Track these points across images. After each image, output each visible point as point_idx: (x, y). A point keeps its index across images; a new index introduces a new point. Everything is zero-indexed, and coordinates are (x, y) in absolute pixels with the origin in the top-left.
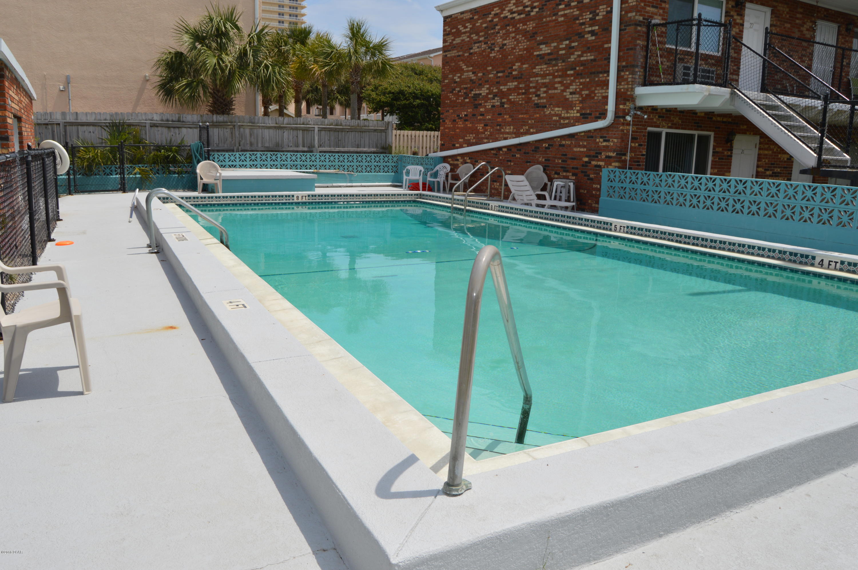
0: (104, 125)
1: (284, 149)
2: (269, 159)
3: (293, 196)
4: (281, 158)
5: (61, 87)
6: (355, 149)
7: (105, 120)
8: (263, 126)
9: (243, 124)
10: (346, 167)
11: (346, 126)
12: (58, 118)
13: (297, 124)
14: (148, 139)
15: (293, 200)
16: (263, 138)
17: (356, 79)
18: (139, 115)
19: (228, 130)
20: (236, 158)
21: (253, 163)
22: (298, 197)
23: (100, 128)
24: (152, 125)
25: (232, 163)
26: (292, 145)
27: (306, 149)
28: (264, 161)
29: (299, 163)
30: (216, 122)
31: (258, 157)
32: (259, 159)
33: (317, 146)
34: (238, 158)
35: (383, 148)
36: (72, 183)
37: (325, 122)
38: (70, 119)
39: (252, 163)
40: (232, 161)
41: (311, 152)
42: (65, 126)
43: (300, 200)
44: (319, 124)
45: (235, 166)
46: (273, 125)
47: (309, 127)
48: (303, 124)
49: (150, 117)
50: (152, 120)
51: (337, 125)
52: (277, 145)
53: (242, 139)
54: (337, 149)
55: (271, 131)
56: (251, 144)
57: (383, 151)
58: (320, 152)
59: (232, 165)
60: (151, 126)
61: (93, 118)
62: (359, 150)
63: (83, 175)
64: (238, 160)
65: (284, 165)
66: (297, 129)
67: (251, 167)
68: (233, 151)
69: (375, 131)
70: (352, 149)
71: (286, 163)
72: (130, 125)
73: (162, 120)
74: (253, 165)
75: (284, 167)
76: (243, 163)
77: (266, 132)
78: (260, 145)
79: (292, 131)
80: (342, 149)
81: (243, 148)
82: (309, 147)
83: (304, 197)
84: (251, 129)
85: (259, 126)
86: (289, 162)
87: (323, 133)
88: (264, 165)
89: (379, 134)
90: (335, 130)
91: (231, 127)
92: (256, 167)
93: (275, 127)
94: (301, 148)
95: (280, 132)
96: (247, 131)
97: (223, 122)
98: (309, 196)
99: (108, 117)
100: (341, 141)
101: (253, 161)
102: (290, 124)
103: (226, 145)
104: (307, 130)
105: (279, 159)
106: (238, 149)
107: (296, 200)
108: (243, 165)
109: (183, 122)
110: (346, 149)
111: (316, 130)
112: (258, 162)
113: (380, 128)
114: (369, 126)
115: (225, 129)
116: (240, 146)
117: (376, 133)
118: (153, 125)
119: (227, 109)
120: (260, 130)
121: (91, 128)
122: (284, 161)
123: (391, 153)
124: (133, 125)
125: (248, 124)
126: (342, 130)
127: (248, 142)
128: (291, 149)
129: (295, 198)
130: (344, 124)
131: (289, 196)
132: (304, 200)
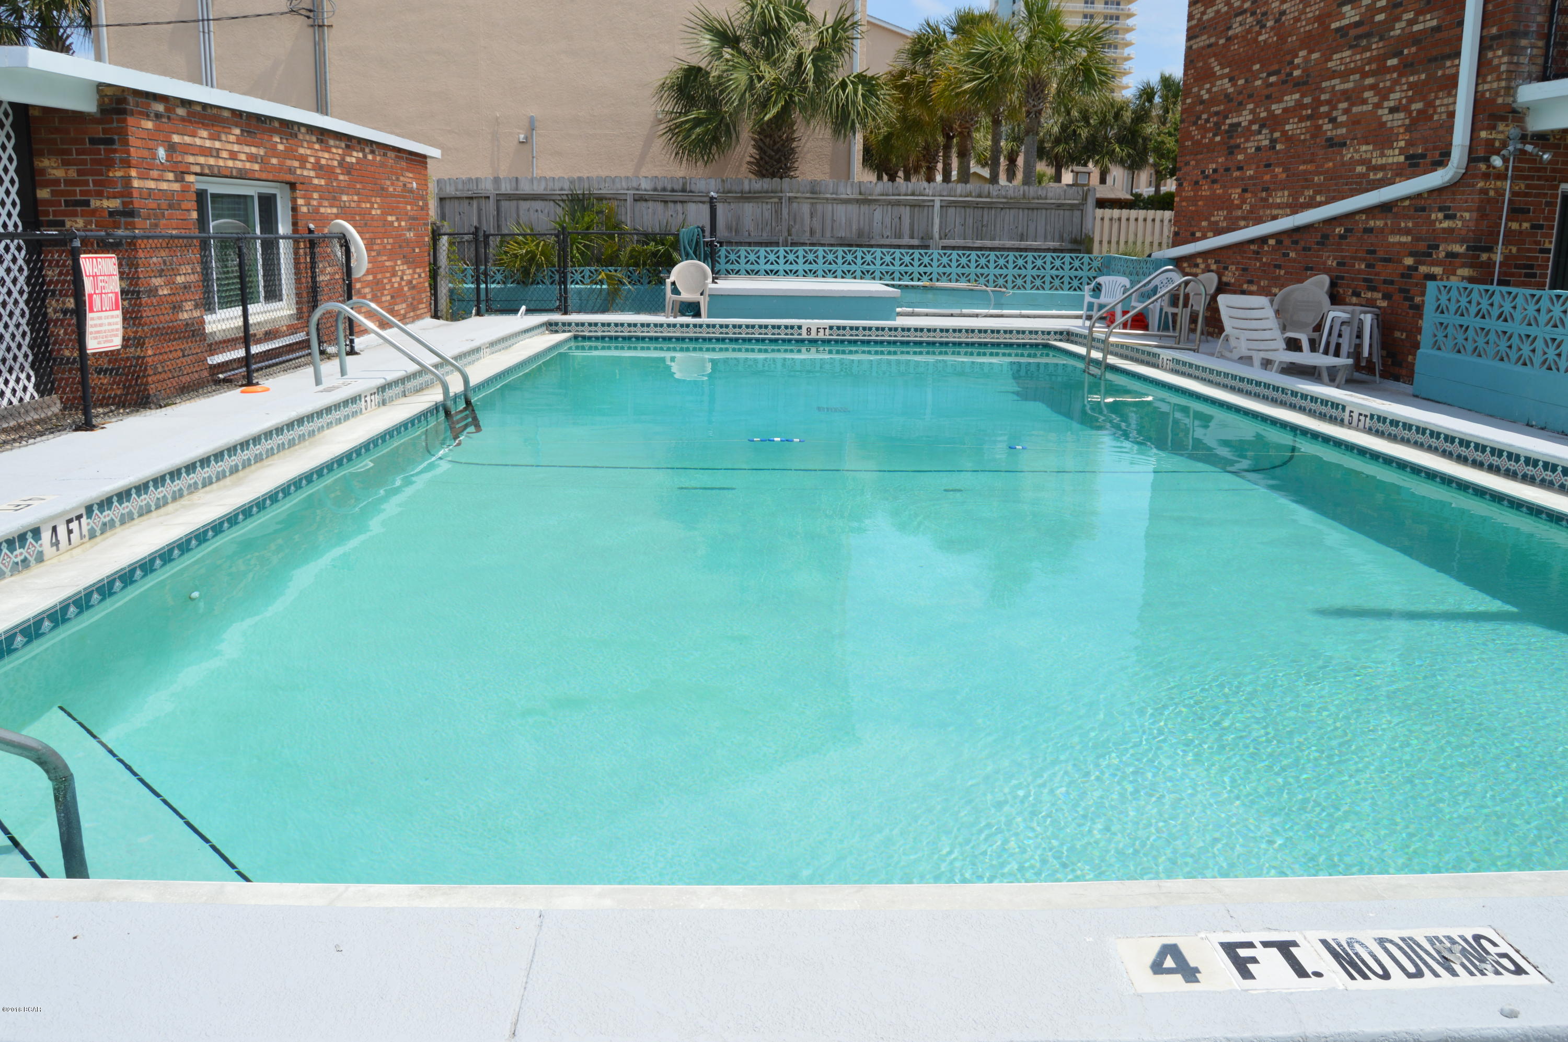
0: (559, 198)
1: (873, 242)
2: (840, 261)
3: (800, 327)
4: (863, 258)
5: (522, 136)
6: (1016, 244)
7: (562, 189)
8: (835, 199)
9: (799, 195)
10: (991, 278)
11: (998, 196)
12: (488, 187)
13: (899, 195)
14: (629, 223)
15: (800, 334)
16: (833, 221)
17: (1034, 106)
18: (617, 180)
19: (769, 206)
20: (778, 257)
21: (810, 267)
22: (809, 330)
23: (552, 203)
24: (636, 197)
25: (772, 267)
26: (889, 234)
27: (916, 242)
28: (830, 263)
29: (897, 268)
30: (750, 192)
31: (821, 257)
32: (820, 261)
33: (937, 236)
34: (782, 257)
35: (1075, 241)
36: (483, 296)
37: (955, 190)
38: (506, 188)
39: (807, 267)
40: (772, 263)
41: (927, 247)
42: (498, 201)
43: (813, 335)
44: (945, 194)
45: (777, 271)
46: (853, 197)
47: (924, 201)
48: (913, 194)
49: (635, 185)
50: (637, 190)
51: (980, 196)
52: (860, 234)
53: (795, 222)
54: (978, 243)
55: (850, 207)
56: (812, 232)
57: (1075, 247)
58: (944, 248)
59: (772, 271)
60: (635, 200)
61: (542, 187)
62: (1023, 244)
64: (782, 261)
65: (868, 272)
66: (898, 203)
67: (806, 274)
68: (777, 244)
69: (1059, 206)
70: (1009, 244)
71: (872, 268)
72: (600, 198)
73: (655, 190)
74: (810, 271)
75: (868, 276)
76: (791, 267)
77: (841, 210)
78: (828, 234)
79: (890, 207)
80: (988, 243)
81: (796, 239)
82: (922, 238)
83: (822, 331)
84: (812, 204)
85: (827, 199)
86: (878, 266)
87: (951, 211)
88: (830, 271)
89: (1067, 213)
90: (976, 206)
91: (776, 200)
92: (815, 274)
93: (857, 201)
94: (906, 241)
95: (865, 208)
96: (806, 208)
97: (760, 192)
98: (831, 328)
99: (566, 186)
100: (987, 226)
101: (810, 263)
102: (887, 195)
103: (765, 234)
104: (920, 206)
105: (859, 261)
106: (786, 241)
107: (804, 335)
108: (791, 271)
109: (691, 192)
110: (996, 243)
111: (937, 205)
112: (820, 266)
113: (1070, 202)
114: (1046, 198)
115: (764, 205)
116: (790, 234)
117: (1062, 212)
118: (639, 199)
119: (781, 168)
120: (830, 206)
121: (538, 205)
122: (868, 264)
123: (1089, 251)
124: (606, 199)
125: (808, 195)
126: (990, 206)
127: (808, 229)
128: (887, 242)
129: (804, 331)
130: (995, 193)
131: (792, 327)
132: (821, 335)
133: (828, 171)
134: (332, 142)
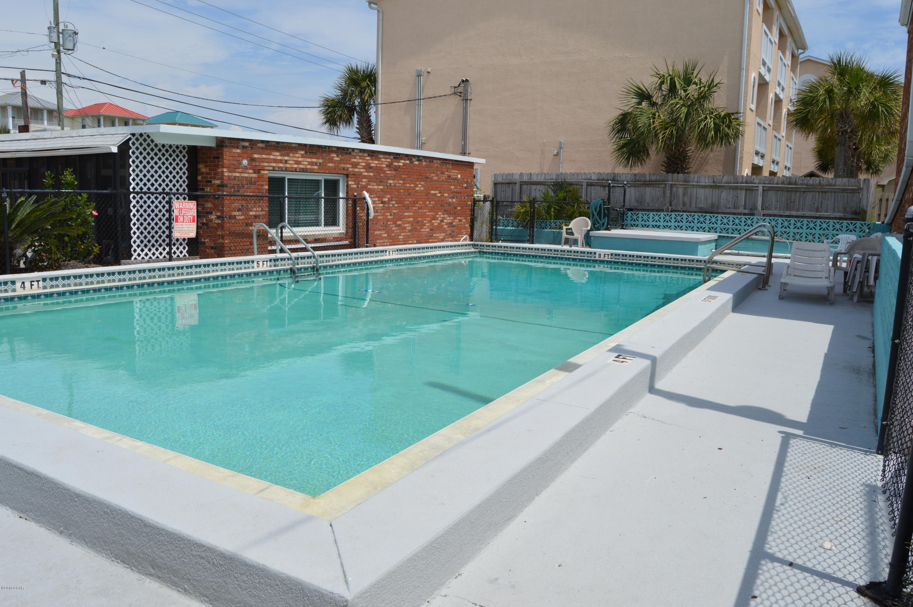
0: (550, 184)
1: (720, 211)
2: (696, 221)
3: (595, 253)
4: (710, 220)
5: (556, 152)
6: (813, 214)
7: (552, 179)
8: (698, 186)
9: (677, 183)
10: (791, 234)
11: (802, 184)
12: (517, 178)
13: (737, 183)
14: (583, 197)
15: (595, 257)
16: (697, 198)
18: (580, 174)
19: (660, 189)
20: (660, 218)
21: (678, 224)
22: (600, 255)
23: (546, 186)
24: (588, 184)
25: (656, 224)
26: (730, 206)
27: (747, 211)
28: (690, 222)
29: (730, 226)
30: (649, 181)
31: (685, 219)
32: (684, 221)
33: (760, 208)
34: (662, 218)
35: (855, 213)
36: (494, 233)
37: (773, 181)
38: (525, 179)
39: (677, 224)
40: (656, 221)
41: (753, 214)
42: (521, 185)
43: (602, 258)
44: (767, 182)
45: (659, 226)
46: (708, 184)
47: (753, 187)
48: (746, 183)
49: (588, 177)
50: (589, 180)
51: (789, 184)
52: (713, 206)
53: (674, 199)
54: (787, 213)
55: (707, 190)
56: (684, 204)
57: (854, 216)
58: (764, 215)
59: (656, 226)
60: (587, 185)
61: (543, 178)
62: (818, 214)
63: (524, 227)
64: (662, 220)
65: (713, 228)
66: (736, 188)
67: (676, 228)
68: (662, 211)
69: (844, 191)
70: (808, 213)
71: (715, 225)
72: (571, 184)
73: (598, 180)
74: (678, 226)
75: (712, 230)
76: (667, 224)
77: (701, 192)
78: (694, 206)
79: (731, 190)
80: (794, 213)
81: (674, 208)
82: (751, 209)
83: (607, 256)
84: (685, 188)
85: (693, 185)
86: (719, 225)
87: (771, 193)
88: (690, 227)
89: (850, 195)
90: (788, 190)
91: (664, 186)
92: (681, 228)
93: (711, 187)
94: (741, 210)
95: (716, 191)
96: (681, 191)
97: (656, 181)
98: (612, 254)
99: (554, 177)
100: (794, 202)
101: (679, 222)
102: (730, 183)
103: (657, 205)
104: (750, 190)
105: (707, 222)
106: (668, 209)
107: (597, 258)
108: (667, 226)
109: (617, 181)
110: (800, 213)
111: (761, 189)
112: (684, 224)
113: (851, 188)
114: (835, 185)
115: (657, 189)
116: (671, 205)
117: (846, 194)
118: (589, 185)
120: (695, 190)
121: (539, 187)
122: (713, 224)
123: (864, 219)
124: (574, 184)
125: (681, 183)
126: (796, 190)
127: (681, 202)
128: (729, 211)
129: (597, 255)
130: (800, 182)
131: (591, 253)
132: (606, 259)
133: (722, 170)
134: (382, 156)
